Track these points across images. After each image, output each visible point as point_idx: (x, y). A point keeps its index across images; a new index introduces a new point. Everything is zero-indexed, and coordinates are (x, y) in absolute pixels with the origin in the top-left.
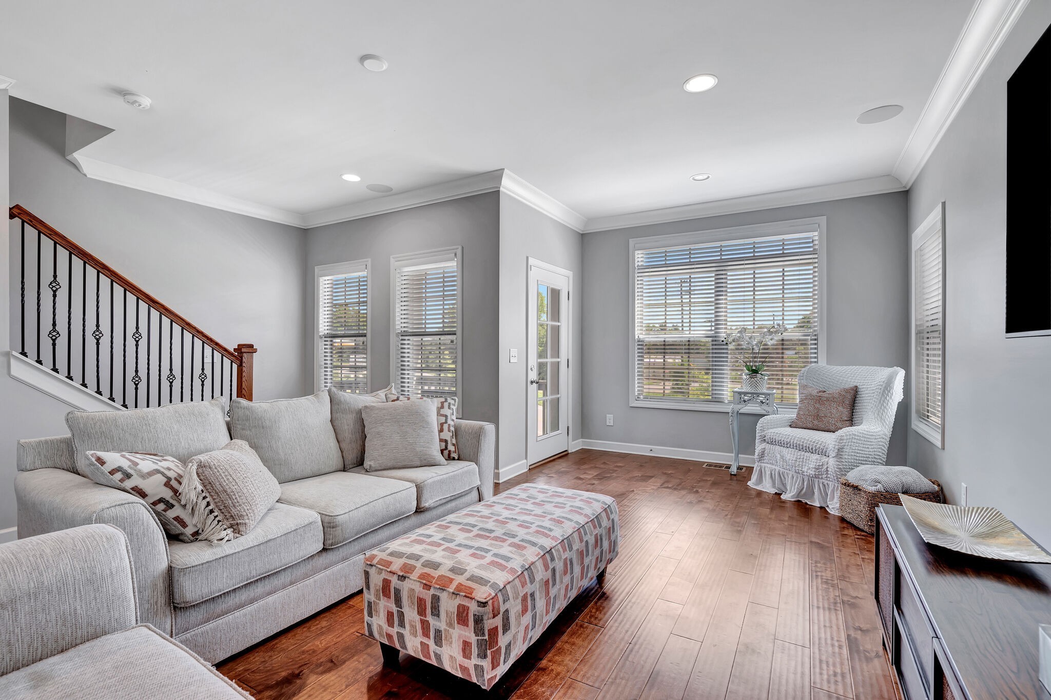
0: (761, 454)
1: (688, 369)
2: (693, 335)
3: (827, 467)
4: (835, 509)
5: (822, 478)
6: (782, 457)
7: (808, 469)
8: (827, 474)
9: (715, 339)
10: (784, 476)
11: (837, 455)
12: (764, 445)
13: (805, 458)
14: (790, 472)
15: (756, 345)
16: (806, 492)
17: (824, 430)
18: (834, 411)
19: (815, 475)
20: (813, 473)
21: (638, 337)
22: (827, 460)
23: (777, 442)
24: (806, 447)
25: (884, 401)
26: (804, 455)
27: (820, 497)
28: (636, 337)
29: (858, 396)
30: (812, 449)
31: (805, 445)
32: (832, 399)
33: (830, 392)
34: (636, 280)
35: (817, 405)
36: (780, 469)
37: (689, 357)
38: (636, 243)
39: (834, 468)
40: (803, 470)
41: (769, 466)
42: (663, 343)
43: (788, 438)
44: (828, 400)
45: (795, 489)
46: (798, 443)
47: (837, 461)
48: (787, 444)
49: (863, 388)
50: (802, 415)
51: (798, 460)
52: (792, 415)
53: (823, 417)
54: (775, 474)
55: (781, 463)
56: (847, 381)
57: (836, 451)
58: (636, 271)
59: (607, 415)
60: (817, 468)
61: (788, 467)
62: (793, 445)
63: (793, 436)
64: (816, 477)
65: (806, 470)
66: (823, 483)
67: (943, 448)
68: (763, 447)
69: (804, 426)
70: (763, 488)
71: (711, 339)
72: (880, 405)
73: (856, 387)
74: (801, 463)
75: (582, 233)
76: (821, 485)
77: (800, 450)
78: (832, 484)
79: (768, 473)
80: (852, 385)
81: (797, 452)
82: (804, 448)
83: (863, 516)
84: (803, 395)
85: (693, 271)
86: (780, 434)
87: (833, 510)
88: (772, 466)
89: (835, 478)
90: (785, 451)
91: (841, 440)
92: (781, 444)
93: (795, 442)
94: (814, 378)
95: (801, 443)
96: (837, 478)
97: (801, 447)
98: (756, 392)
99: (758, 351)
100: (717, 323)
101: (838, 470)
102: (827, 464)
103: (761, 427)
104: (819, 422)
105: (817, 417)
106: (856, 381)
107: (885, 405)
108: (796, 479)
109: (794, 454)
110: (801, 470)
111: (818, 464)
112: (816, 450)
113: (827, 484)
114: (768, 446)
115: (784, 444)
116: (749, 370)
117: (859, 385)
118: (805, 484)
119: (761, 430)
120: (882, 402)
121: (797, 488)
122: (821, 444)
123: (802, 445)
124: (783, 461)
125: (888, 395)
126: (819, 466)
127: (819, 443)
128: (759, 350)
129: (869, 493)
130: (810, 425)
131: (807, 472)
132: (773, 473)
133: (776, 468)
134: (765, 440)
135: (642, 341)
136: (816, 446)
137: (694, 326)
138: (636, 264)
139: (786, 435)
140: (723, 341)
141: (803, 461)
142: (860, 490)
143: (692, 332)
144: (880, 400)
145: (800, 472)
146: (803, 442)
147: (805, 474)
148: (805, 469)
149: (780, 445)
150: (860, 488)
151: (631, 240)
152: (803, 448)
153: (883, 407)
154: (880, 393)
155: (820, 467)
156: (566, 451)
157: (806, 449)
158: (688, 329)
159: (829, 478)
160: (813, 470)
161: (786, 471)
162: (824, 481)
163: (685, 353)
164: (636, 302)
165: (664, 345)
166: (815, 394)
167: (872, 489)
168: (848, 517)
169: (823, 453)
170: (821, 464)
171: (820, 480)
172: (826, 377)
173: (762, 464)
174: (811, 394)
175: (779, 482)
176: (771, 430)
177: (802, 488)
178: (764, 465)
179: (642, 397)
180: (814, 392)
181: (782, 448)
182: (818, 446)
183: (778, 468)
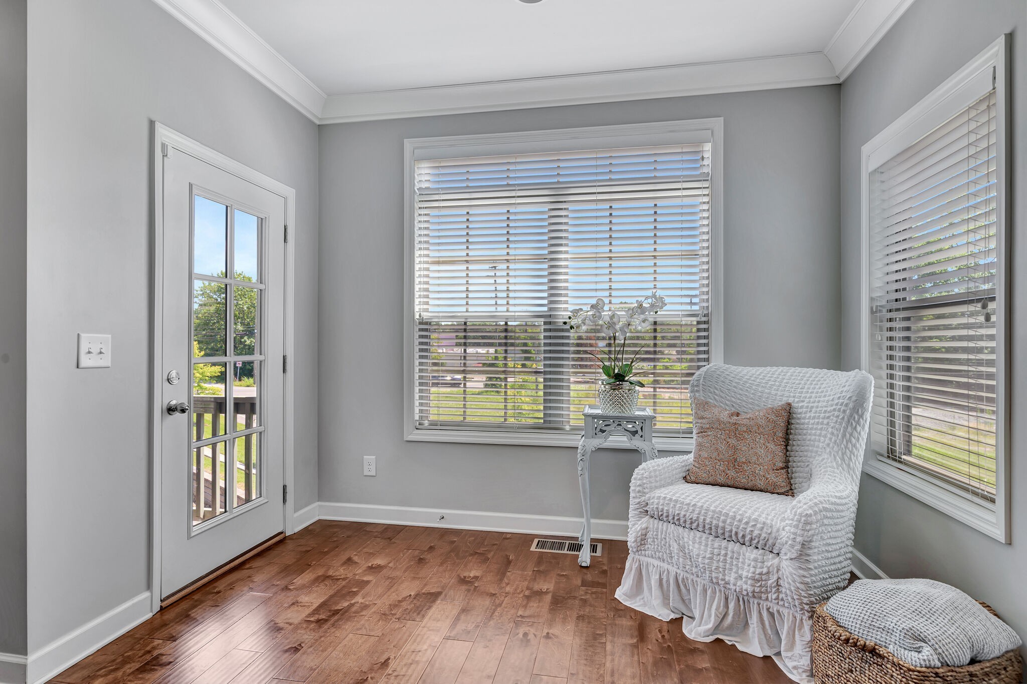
0: (639, 539)
1: (504, 372)
2: (513, 314)
3: (779, 578)
4: (801, 671)
5: (767, 599)
6: (682, 548)
7: (736, 579)
8: (778, 591)
9: (549, 319)
10: (685, 586)
11: (801, 555)
12: (645, 521)
13: (730, 554)
14: (699, 580)
15: (622, 329)
16: (732, 625)
17: (747, 487)
18: (761, 452)
19: (754, 592)
20: (749, 588)
21: (420, 316)
22: (776, 561)
23: (670, 518)
24: (731, 531)
25: (851, 435)
26: (726, 548)
27: (763, 637)
28: (417, 316)
29: (793, 421)
30: (744, 536)
31: (728, 528)
32: (755, 428)
33: (752, 416)
34: (416, 214)
35: (733, 441)
36: (678, 571)
37: (506, 351)
38: (418, 148)
39: (794, 581)
40: (727, 578)
41: (656, 562)
42: (463, 327)
43: (694, 510)
44: (749, 431)
45: (710, 616)
46: (714, 522)
47: (800, 568)
48: (691, 523)
49: (802, 407)
50: (706, 458)
51: (715, 558)
53: (744, 463)
54: (668, 581)
55: (681, 560)
56: (769, 393)
57: (798, 547)
58: (417, 198)
59: (365, 457)
60: (758, 579)
61: (694, 570)
62: (704, 526)
63: (702, 506)
64: (754, 597)
65: (732, 580)
66: (768, 609)
67: (1009, 542)
68: (644, 526)
69: (711, 480)
70: (645, 605)
71: (542, 320)
72: (845, 442)
73: (789, 404)
74: (721, 564)
75: (318, 122)
76: (765, 614)
77: (718, 537)
78: (789, 613)
79: (654, 578)
80: (779, 401)
81: (712, 540)
82: (727, 535)
84: (704, 421)
85: (513, 201)
86: (676, 501)
87: (795, 672)
88: (662, 564)
89: (797, 604)
90: (687, 536)
91: (807, 523)
93: (708, 521)
94: (716, 389)
95: (721, 524)
96: (801, 604)
97: (720, 531)
98: (623, 415)
99: (622, 342)
100: (554, 292)
101: (802, 586)
102: (778, 570)
103: (640, 485)
104: (737, 472)
105: (734, 463)
106: (787, 394)
107: (854, 441)
108: (711, 597)
109: (706, 545)
110: (723, 580)
111: (758, 571)
112: (751, 540)
113: (778, 611)
114: (654, 524)
115: (685, 522)
116: (609, 375)
117: (793, 402)
118: (732, 605)
119: (639, 492)
120: (848, 435)
121: (716, 615)
122: (763, 528)
123: (724, 528)
124: (685, 557)
125: (858, 423)
126: (761, 574)
127: (759, 526)
128: (625, 339)
129: (909, 670)
130: (721, 479)
131: (735, 585)
132: (664, 578)
133: (670, 567)
134: (647, 511)
135: (426, 323)
136: (752, 531)
137: (515, 298)
138: (417, 186)
139: (688, 504)
140: (565, 323)
141: (725, 561)
142: (882, 657)
143: (511, 309)
144: (845, 432)
145: (720, 582)
146: (724, 522)
147: (731, 587)
148: (731, 578)
149: (677, 523)
150: (882, 651)
151: (407, 142)
152: (723, 534)
153: (850, 445)
154: (843, 418)
155: (764, 577)
156: (281, 533)
157: (731, 536)
158: (505, 302)
159: (782, 600)
160: (749, 582)
161: (690, 577)
162: (769, 604)
163: (500, 345)
164: (417, 253)
165: (465, 330)
166: (726, 419)
167: (912, 659)
169: (769, 546)
170: (765, 570)
171: (762, 602)
172: (735, 387)
173: (642, 558)
174: (718, 420)
175: (677, 598)
176: (658, 493)
177: (725, 615)
178: (646, 559)
179: (426, 423)
180: (724, 416)
181: (681, 529)
182: (756, 533)
183: (673, 570)
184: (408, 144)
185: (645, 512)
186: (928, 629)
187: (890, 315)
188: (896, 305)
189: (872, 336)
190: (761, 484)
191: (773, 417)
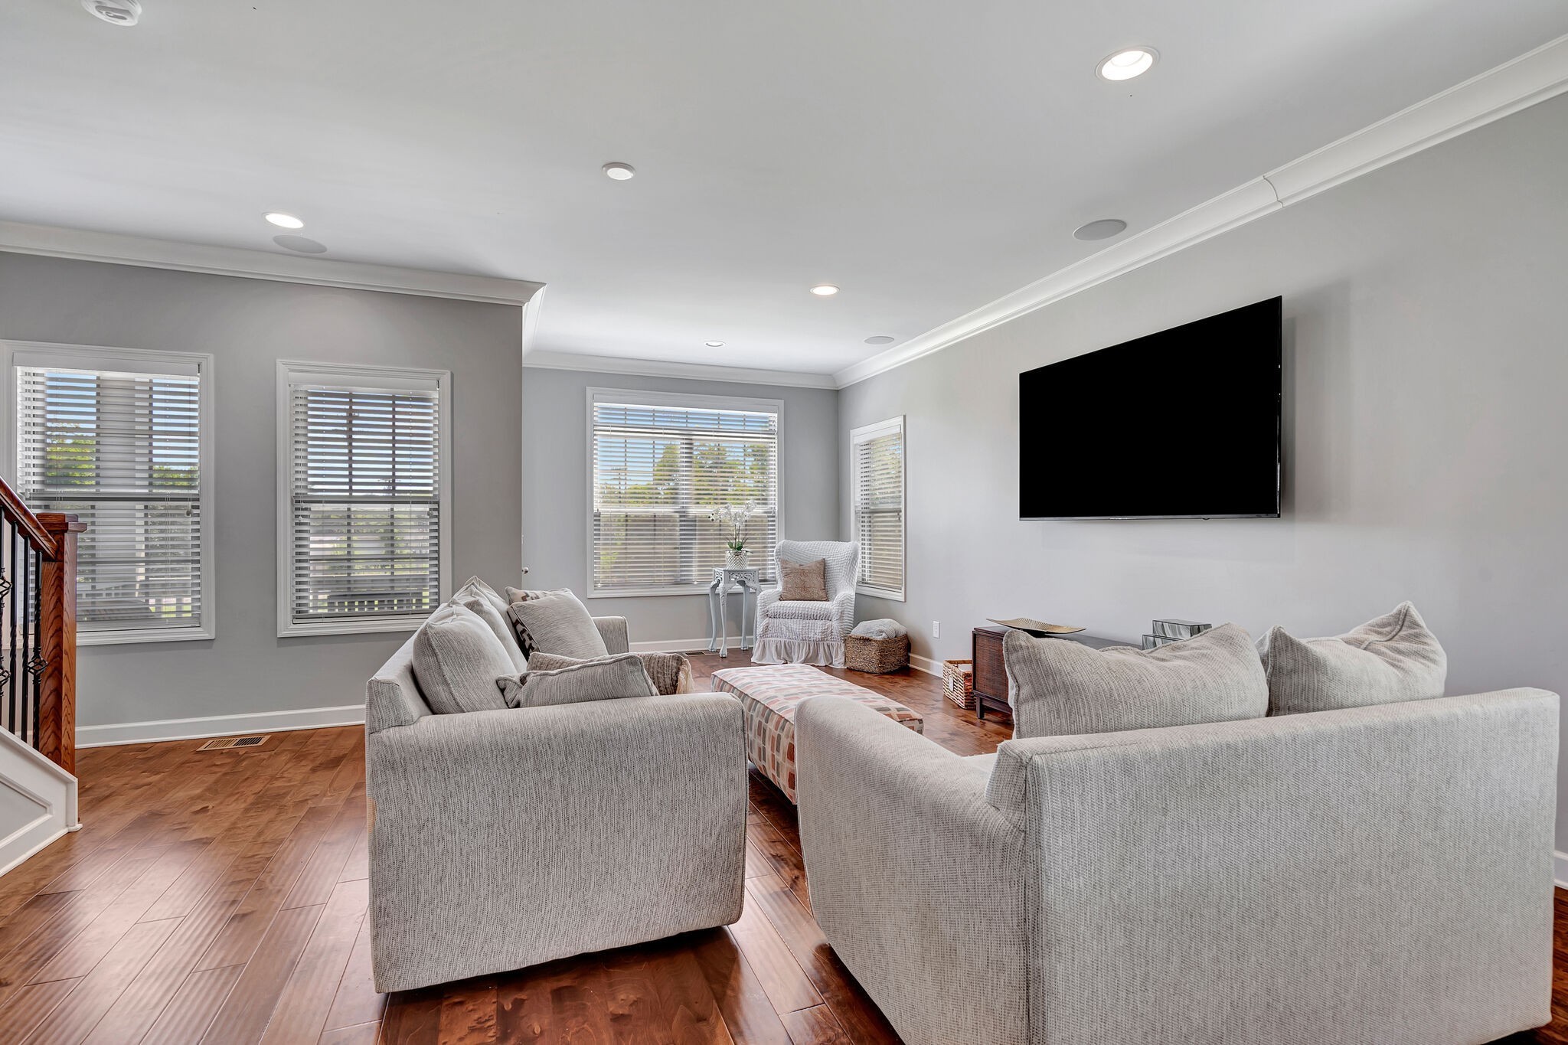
1: (653, 548)
3: (832, 628)
4: (841, 664)
5: (827, 640)
6: (787, 628)
8: (831, 635)
9: (683, 514)
10: (789, 646)
11: (840, 617)
12: (767, 620)
13: (810, 625)
16: (811, 657)
17: (810, 599)
18: (814, 582)
20: (820, 637)
22: (831, 622)
23: (781, 615)
25: (853, 570)
27: (825, 657)
28: (594, 511)
29: (826, 566)
30: (814, 617)
37: (654, 534)
38: (595, 394)
41: (774, 639)
42: (625, 518)
43: (787, 610)
45: (801, 655)
46: (797, 612)
47: (839, 622)
48: (792, 615)
49: (830, 559)
50: (789, 588)
51: (803, 628)
52: (779, 588)
53: (808, 588)
55: (786, 633)
56: (815, 555)
57: (839, 613)
60: (823, 632)
61: (793, 636)
62: (795, 615)
63: (790, 607)
64: (821, 641)
65: (811, 637)
66: (827, 644)
67: (905, 601)
68: (766, 623)
69: (793, 598)
71: (679, 514)
72: (849, 578)
73: (824, 558)
74: (806, 631)
76: (826, 647)
77: (802, 619)
78: (836, 643)
79: (773, 646)
80: (820, 558)
81: (800, 621)
83: (874, 661)
84: (787, 569)
86: (779, 608)
87: (838, 665)
88: (777, 639)
89: (839, 637)
90: (790, 622)
91: (842, 604)
92: (785, 616)
93: (794, 612)
94: (784, 553)
95: (806, 613)
96: (841, 637)
97: (802, 616)
98: (742, 569)
100: (684, 496)
101: (842, 629)
102: (832, 625)
103: (761, 603)
104: (805, 593)
105: (804, 588)
106: (822, 553)
107: (853, 573)
108: (802, 646)
109: (799, 624)
112: (820, 616)
113: (831, 644)
114: (772, 620)
115: (788, 615)
117: (826, 557)
118: (811, 648)
120: (851, 570)
121: (804, 654)
124: (788, 631)
126: (824, 629)
130: (798, 597)
132: (779, 645)
133: (781, 640)
134: (768, 615)
135: (599, 515)
136: (818, 614)
141: (808, 627)
142: (871, 640)
144: (849, 572)
145: (806, 638)
147: (811, 640)
150: (869, 638)
151: (588, 389)
152: (804, 617)
153: (852, 575)
154: (848, 564)
157: (810, 617)
159: (833, 638)
160: (819, 634)
161: (791, 641)
162: (828, 642)
165: (626, 521)
167: (879, 638)
168: (858, 665)
169: (827, 618)
171: (825, 642)
173: (766, 639)
174: (795, 568)
175: (785, 654)
176: (773, 605)
177: (809, 652)
178: (768, 639)
179: (599, 585)
180: (797, 566)
181: (786, 620)
182: (822, 613)
183: (783, 640)
184: (589, 391)
185: (766, 615)
186: (884, 629)
187: (863, 515)
188: (866, 510)
189: (856, 525)
190: (816, 597)
191: (818, 565)
